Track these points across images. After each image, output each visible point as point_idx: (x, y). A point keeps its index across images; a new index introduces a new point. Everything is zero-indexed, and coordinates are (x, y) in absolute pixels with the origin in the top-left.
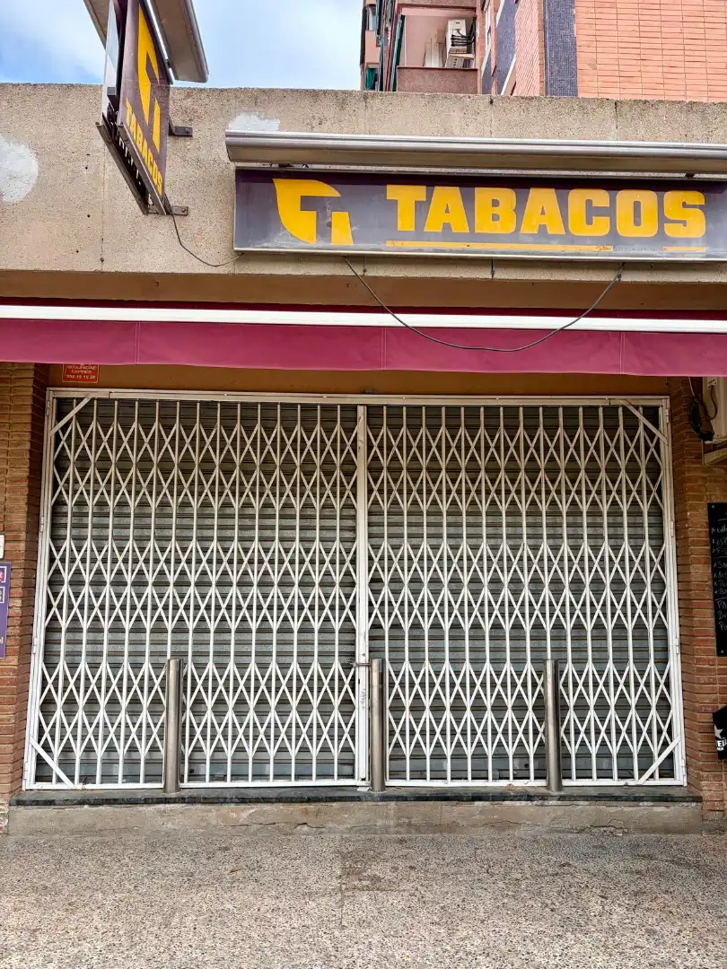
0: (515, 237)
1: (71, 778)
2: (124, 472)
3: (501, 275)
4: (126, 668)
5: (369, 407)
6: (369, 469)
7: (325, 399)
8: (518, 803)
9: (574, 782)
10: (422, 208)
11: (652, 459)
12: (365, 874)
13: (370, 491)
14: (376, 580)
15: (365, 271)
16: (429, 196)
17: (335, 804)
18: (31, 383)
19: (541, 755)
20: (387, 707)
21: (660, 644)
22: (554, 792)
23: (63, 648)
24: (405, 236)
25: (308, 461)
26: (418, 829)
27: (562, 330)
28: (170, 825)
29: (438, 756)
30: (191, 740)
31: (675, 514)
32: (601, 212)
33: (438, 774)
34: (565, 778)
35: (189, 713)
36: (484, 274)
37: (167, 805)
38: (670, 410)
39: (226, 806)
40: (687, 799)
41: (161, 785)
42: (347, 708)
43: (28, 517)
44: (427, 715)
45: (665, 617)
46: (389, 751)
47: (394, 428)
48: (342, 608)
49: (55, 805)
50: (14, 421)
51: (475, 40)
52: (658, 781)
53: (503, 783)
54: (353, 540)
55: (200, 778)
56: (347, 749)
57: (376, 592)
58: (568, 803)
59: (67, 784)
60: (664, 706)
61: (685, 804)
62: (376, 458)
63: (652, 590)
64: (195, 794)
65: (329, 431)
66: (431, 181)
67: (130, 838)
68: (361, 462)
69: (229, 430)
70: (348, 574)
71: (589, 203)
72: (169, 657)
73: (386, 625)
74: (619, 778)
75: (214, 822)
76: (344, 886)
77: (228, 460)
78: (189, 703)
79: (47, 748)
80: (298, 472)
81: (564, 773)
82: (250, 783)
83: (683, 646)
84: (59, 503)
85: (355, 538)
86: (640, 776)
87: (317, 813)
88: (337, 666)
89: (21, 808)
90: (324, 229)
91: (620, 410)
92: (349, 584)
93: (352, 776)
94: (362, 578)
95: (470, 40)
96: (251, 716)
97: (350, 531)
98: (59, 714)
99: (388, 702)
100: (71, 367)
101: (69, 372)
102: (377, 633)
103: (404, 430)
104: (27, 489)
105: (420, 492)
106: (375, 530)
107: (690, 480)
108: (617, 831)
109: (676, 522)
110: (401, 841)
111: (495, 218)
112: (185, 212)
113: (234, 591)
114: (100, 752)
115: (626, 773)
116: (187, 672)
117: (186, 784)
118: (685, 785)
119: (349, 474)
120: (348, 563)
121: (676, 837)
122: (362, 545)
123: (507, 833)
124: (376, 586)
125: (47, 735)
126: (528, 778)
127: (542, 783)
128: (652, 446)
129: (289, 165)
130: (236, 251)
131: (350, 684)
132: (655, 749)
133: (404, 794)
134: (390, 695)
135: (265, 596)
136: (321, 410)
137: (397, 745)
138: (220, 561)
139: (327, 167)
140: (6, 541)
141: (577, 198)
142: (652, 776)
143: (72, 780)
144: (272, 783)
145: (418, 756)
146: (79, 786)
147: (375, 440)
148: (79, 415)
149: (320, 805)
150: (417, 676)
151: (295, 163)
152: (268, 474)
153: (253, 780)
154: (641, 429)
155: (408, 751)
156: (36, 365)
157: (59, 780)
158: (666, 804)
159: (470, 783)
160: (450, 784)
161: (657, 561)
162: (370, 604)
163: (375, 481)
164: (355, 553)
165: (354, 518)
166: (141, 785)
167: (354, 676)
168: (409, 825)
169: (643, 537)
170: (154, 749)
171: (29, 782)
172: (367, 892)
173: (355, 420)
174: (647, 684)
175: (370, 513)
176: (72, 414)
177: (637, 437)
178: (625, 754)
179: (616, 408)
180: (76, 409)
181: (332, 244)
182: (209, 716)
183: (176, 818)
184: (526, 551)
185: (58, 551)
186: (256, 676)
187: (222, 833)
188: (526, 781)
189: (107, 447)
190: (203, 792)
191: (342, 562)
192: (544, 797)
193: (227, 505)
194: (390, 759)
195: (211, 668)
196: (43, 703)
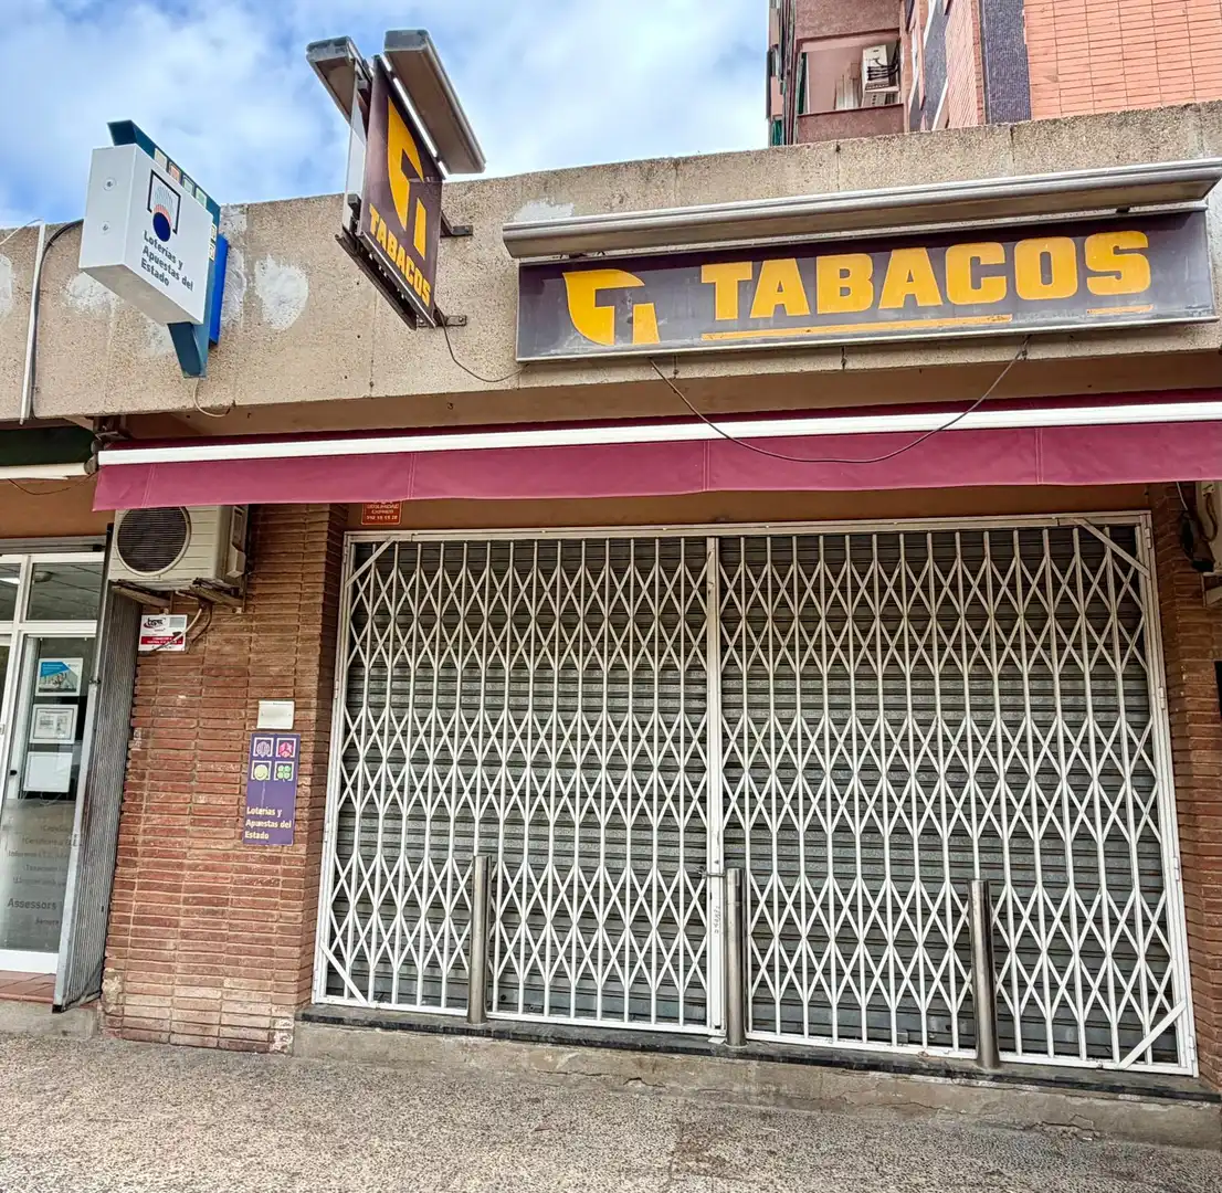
0: (872, 314)
1: (365, 993)
2: (428, 627)
3: (856, 364)
4: (427, 865)
5: (721, 539)
6: (723, 619)
7: (666, 531)
8: (932, 1080)
9: (1019, 1057)
10: (747, 289)
11: (1127, 599)
12: (706, 1154)
13: (724, 648)
14: (732, 765)
15: (676, 373)
16: (756, 273)
17: (677, 1057)
18: (325, 527)
19: (968, 1014)
20: (748, 933)
21: (1150, 865)
22: (988, 1070)
23: (357, 837)
24: (725, 327)
25: (644, 610)
26: (790, 1102)
27: (940, 430)
28: (473, 1063)
29: (819, 1003)
30: (502, 958)
31: (1167, 676)
32: (993, 270)
33: (821, 1029)
34: (1003, 1050)
35: (498, 924)
36: (833, 364)
37: (470, 1038)
38: (1153, 530)
39: (540, 1046)
40: (1195, 1097)
41: (464, 1012)
42: (696, 931)
43: (319, 680)
44: (804, 946)
45: (1157, 825)
46: (752, 991)
47: (756, 565)
48: (688, 799)
49: (343, 1024)
50: (308, 570)
51: (899, 69)
52: (1150, 1066)
53: (913, 1050)
54: (703, 711)
55: (512, 1007)
56: (695, 985)
57: (733, 781)
58: (1009, 1085)
59: (360, 1001)
60: (1158, 956)
61: (1194, 1104)
62: (731, 604)
63: (1133, 786)
64: (503, 1026)
65: (670, 571)
66: (757, 255)
67: (428, 1075)
68: (712, 609)
69: (548, 574)
70: (695, 755)
71: (975, 261)
72: (475, 854)
73: (747, 825)
74: (1088, 1056)
75: (525, 1065)
76: (674, 1166)
77: (546, 610)
78: (499, 911)
79: (338, 954)
80: (630, 624)
81: (1003, 1042)
82: (572, 1020)
83: (1186, 870)
84: (356, 665)
85: (705, 709)
86: (1122, 1056)
87: (655, 1066)
88: (682, 876)
89: (308, 1025)
90: (624, 327)
91: (1076, 531)
92: (697, 768)
93: (703, 1022)
94: (715, 761)
95: (892, 71)
96: (574, 933)
97: (700, 699)
98: (352, 917)
99: (751, 927)
100: (371, 506)
101: (369, 512)
102: (735, 834)
103: (768, 568)
104: (319, 649)
105: (791, 648)
106: (732, 698)
107: (1185, 628)
108: (1085, 1133)
109: (1168, 688)
110: (764, 1116)
111: (845, 291)
112: (463, 322)
113: (553, 774)
114: (396, 965)
115: (1100, 1050)
116: (497, 874)
117: (494, 1014)
118: (1196, 1075)
119: (696, 626)
120: (695, 742)
121: (1176, 1151)
122: (714, 717)
123: (917, 1119)
124: (734, 773)
125: (338, 940)
126: (951, 1045)
127: (971, 1054)
128: (1126, 581)
129: (581, 255)
130: (520, 362)
131: (699, 899)
132: (1146, 1018)
133: (771, 1052)
134: (752, 918)
135: (591, 782)
136: (660, 545)
137: (763, 984)
138: (536, 737)
139: (630, 251)
140: (296, 709)
141: (958, 256)
142: (1142, 1058)
143: (366, 996)
144: (599, 1022)
145: (791, 1001)
146: (374, 1004)
147: (731, 581)
148: (377, 561)
149: (658, 1057)
150: (789, 893)
151: (588, 251)
152: (594, 627)
153: (576, 1016)
154: (1108, 558)
155: (777, 993)
156: (331, 504)
157: (352, 995)
158: (1159, 1099)
159: (865, 1046)
160: (837, 1044)
161: (1140, 745)
162: (725, 795)
163: (731, 634)
164: (705, 728)
165: (704, 682)
166: (442, 1010)
167: (704, 889)
168: (778, 1094)
169: (1116, 710)
170: (458, 966)
171: (319, 995)
172: (703, 1178)
173: (704, 556)
174: (1131, 922)
175: (724, 677)
176: (371, 560)
177: (1101, 569)
178: (1097, 1022)
179: (1070, 529)
180: (376, 555)
181: (635, 344)
182: (523, 930)
183: (482, 1056)
184: (940, 726)
185: (353, 721)
186: (580, 882)
187: (535, 1080)
188: (947, 1049)
189: (409, 598)
190: (514, 1026)
191: (688, 740)
192: (970, 1075)
193: (544, 666)
194: (754, 1003)
195: (525, 869)
196: (335, 900)
